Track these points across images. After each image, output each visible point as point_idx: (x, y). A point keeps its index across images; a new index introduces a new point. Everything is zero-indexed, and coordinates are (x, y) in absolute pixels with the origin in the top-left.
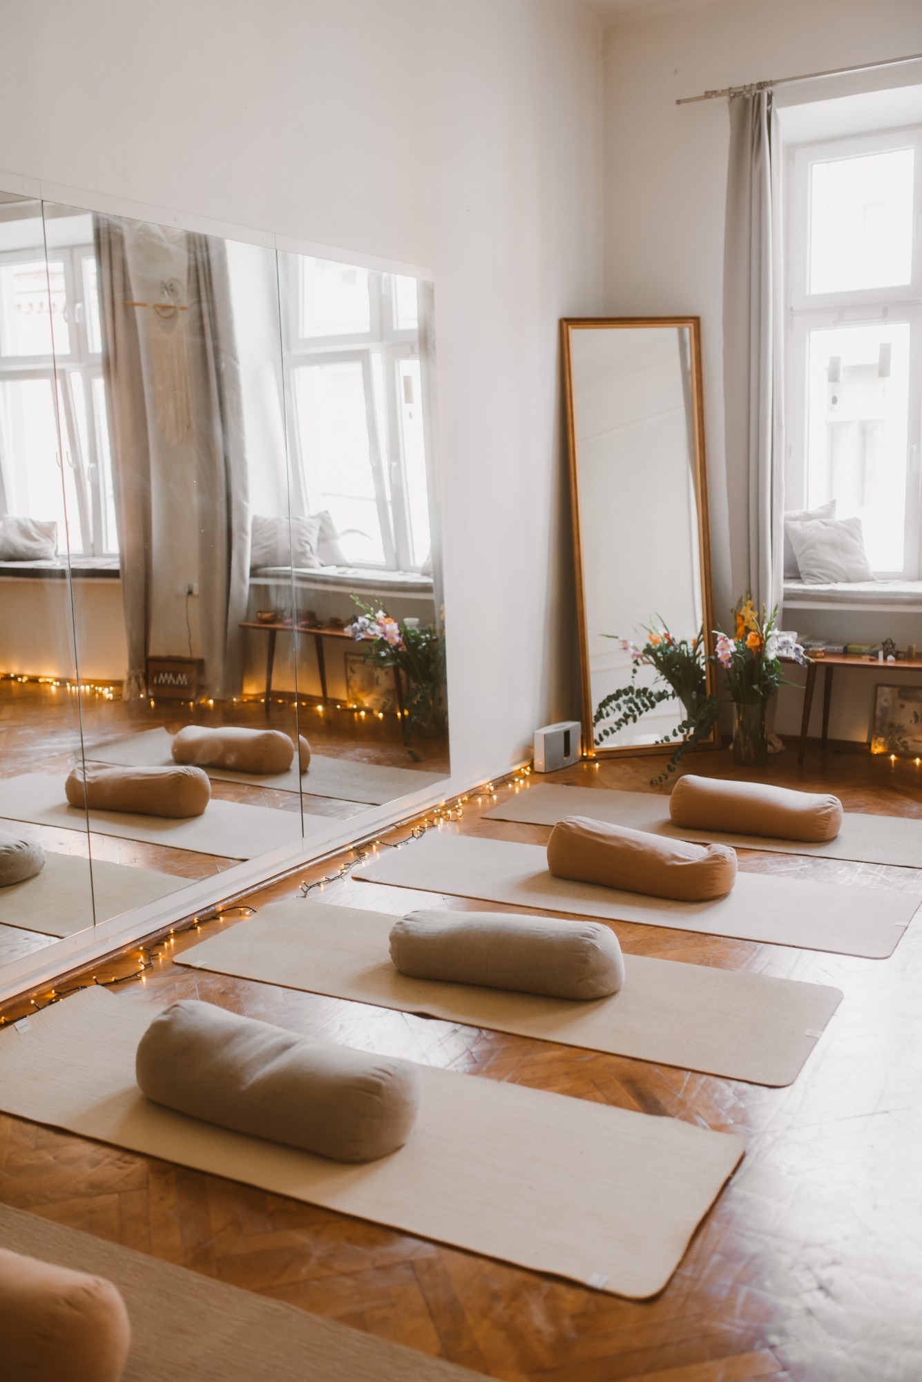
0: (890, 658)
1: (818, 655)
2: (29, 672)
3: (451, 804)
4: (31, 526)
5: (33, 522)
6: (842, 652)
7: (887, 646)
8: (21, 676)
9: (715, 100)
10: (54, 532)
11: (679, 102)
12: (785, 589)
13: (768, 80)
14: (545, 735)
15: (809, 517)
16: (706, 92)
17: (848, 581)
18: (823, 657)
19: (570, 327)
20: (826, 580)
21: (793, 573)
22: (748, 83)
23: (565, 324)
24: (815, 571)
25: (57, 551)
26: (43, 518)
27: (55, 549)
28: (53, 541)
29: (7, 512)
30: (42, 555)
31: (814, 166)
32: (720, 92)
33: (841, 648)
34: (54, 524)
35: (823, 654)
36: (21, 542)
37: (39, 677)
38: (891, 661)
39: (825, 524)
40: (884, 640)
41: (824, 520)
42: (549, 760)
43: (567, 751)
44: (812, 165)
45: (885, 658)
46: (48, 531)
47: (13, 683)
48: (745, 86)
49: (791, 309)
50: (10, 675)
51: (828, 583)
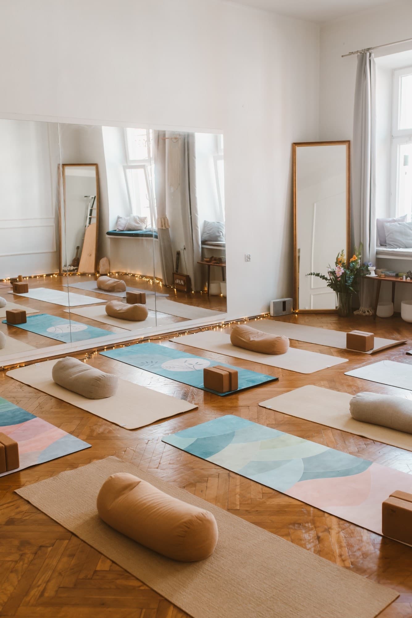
0: (409, 278)
1: (382, 276)
2: (133, 272)
3: (226, 324)
4: (138, 219)
5: (138, 217)
6: (395, 276)
7: (408, 274)
8: (130, 274)
9: (353, 55)
10: (146, 221)
11: (342, 56)
12: (377, 250)
13: (370, 47)
14: (273, 302)
15: (394, 221)
16: (350, 53)
17: (406, 247)
18: (385, 277)
19: (296, 146)
20: (396, 246)
21: (383, 243)
22: (364, 49)
23: (294, 145)
24: (391, 243)
25: (146, 227)
26: (142, 216)
27: (145, 226)
28: (145, 224)
29: (132, 214)
30: (139, 228)
31: (403, 78)
32: (354, 52)
33: (394, 274)
34: (146, 218)
35: (384, 276)
36: (134, 224)
37: (136, 274)
38: (408, 280)
39: (399, 224)
40: (408, 272)
41: (399, 222)
42: (275, 312)
43: (284, 309)
44: (401, 77)
45: (406, 278)
46: (143, 220)
47: (127, 276)
48: (362, 50)
49: (393, 136)
50: (126, 273)
51: (396, 248)
